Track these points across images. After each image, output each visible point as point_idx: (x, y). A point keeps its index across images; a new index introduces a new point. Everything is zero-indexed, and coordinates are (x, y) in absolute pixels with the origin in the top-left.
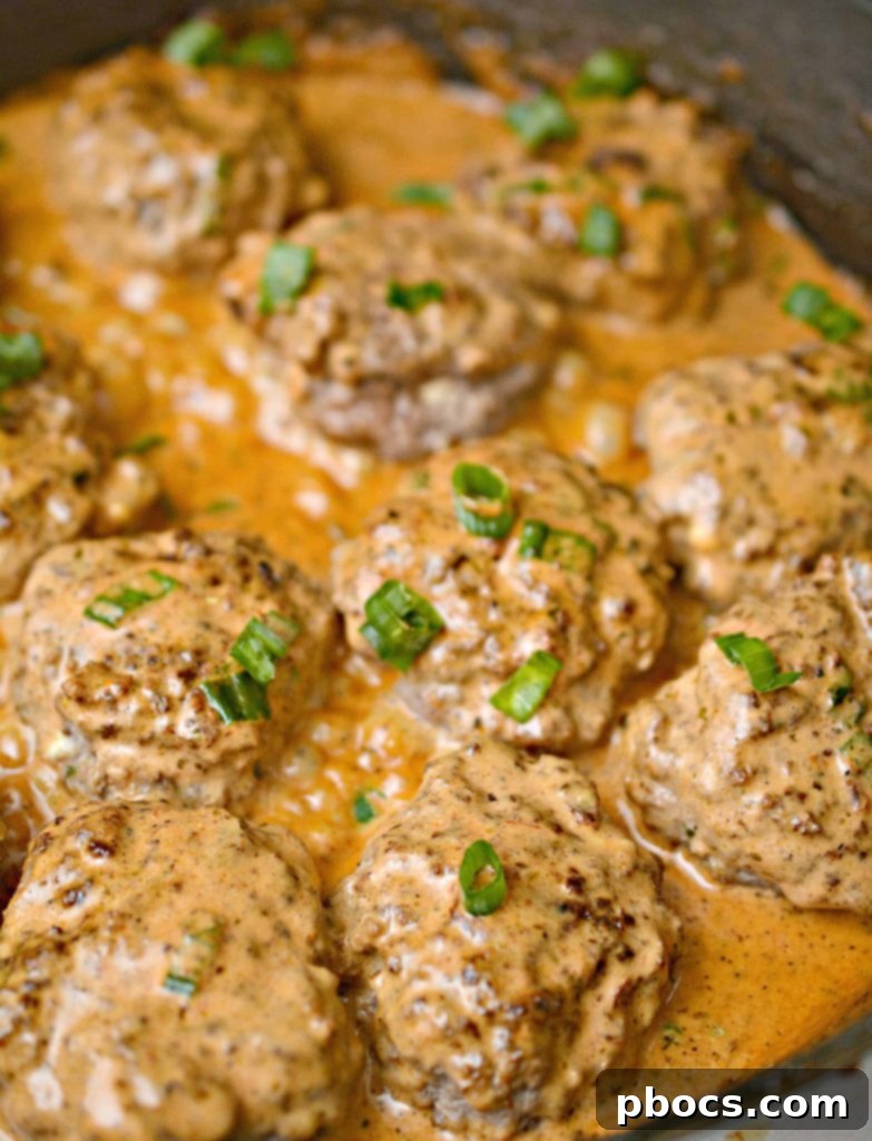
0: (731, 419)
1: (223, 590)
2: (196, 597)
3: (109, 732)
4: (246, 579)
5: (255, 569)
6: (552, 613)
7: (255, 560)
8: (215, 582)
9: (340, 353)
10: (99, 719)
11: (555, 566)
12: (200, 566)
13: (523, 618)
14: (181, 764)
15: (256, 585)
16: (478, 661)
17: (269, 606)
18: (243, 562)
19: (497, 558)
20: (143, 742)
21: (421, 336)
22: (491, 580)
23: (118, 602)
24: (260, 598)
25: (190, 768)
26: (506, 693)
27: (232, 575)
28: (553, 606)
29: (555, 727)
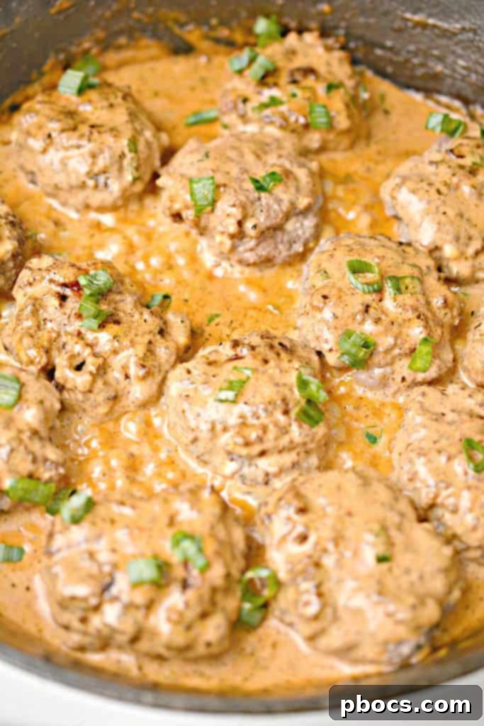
0: (439, 192)
1: (272, 363)
2: (264, 372)
3: (263, 454)
4: (278, 355)
5: (279, 348)
6: (419, 317)
7: (276, 343)
8: (266, 362)
9: (248, 225)
10: (257, 449)
11: (409, 295)
12: (254, 357)
13: (407, 324)
14: (298, 454)
15: (283, 355)
16: (396, 351)
17: (296, 364)
18: (272, 347)
19: (381, 300)
20: (280, 452)
21: (279, 201)
22: (383, 312)
23: (230, 388)
24: (290, 361)
25: (303, 455)
26: (413, 361)
27: (271, 355)
28: (417, 314)
29: (440, 368)
